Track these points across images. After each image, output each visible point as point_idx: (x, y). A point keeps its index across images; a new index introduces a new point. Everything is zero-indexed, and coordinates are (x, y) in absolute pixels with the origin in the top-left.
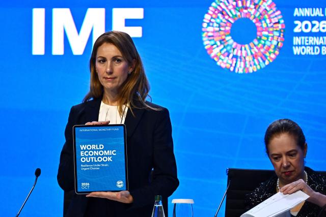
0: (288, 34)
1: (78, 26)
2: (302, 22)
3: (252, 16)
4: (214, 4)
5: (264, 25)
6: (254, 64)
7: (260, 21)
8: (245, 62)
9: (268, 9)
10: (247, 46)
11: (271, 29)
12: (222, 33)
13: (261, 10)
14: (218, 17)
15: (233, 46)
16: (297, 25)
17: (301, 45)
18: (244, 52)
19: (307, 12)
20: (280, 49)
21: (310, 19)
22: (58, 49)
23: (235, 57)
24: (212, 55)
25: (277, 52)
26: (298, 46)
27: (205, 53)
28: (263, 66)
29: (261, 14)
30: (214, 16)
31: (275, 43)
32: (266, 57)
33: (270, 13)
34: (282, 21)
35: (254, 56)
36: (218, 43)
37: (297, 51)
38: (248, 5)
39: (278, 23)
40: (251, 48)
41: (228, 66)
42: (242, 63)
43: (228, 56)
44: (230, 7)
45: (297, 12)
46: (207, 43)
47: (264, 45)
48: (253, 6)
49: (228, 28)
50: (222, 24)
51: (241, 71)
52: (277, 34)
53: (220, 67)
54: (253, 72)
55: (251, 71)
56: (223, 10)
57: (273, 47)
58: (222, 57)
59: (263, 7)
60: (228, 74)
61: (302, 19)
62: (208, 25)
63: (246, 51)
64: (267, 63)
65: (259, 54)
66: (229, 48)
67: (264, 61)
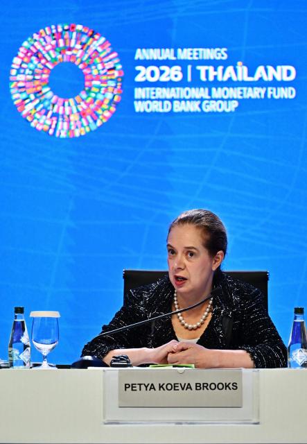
2: (146, 67)
3: (79, 61)
4: (25, 44)
5: (95, 72)
6: (82, 125)
7: (88, 66)
8: (69, 122)
9: (100, 50)
10: (71, 101)
11: (104, 78)
12: (37, 83)
13: (89, 52)
14: (31, 62)
15: (53, 101)
16: (139, 72)
17: (146, 100)
19: (153, 54)
20: (117, 104)
23: (56, 115)
24: (24, 113)
25: (113, 109)
26: (141, 100)
27: (14, 110)
28: (93, 127)
29: (90, 57)
30: (26, 60)
31: (109, 96)
32: (98, 116)
33: (102, 55)
34: (119, 67)
35: (82, 114)
36: (32, 97)
37: (139, 107)
38: (72, 45)
39: (114, 69)
40: (77, 104)
41: (46, 127)
42: (65, 124)
43: (46, 114)
45: (140, 54)
46: (17, 96)
47: (95, 99)
48: (79, 46)
49: (45, 76)
50: (38, 71)
51: (63, 135)
52: (112, 84)
54: (81, 136)
56: (38, 52)
57: (107, 102)
58: (37, 116)
59: (93, 48)
61: (146, 63)
62: (18, 72)
64: (99, 123)
65: (88, 111)
67: (95, 121)
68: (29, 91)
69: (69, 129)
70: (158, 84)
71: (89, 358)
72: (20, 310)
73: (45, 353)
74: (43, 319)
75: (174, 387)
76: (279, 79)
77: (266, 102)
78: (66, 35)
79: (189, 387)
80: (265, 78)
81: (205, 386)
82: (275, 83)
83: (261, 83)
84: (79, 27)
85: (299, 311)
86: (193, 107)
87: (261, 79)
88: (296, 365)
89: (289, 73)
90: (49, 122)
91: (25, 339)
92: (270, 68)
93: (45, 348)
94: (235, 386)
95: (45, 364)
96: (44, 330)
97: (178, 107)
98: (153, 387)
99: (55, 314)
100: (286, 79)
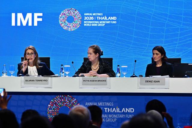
0: (83, 20)
1: (24, 18)
4: (62, 12)
5: (76, 18)
8: (71, 28)
10: (71, 24)
12: (64, 20)
13: (75, 14)
18: (70, 25)
19: (88, 14)
20: (80, 24)
21: (89, 16)
22: (19, 24)
23: (68, 26)
26: (85, 23)
27: (60, 25)
28: (76, 29)
31: (79, 23)
32: (76, 27)
35: (73, 26)
36: (63, 23)
38: (72, 12)
39: (80, 17)
40: (72, 24)
43: (66, 26)
44: (67, 13)
45: (85, 14)
46: (60, 23)
48: (73, 13)
51: (70, 30)
52: (80, 20)
53: (64, 29)
55: (72, 30)
56: (65, 14)
58: (64, 27)
60: (67, 31)
61: (86, 16)
62: (61, 18)
63: (71, 25)
64: (77, 28)
66: (66, 24)
68: (63, 21)
69: (71, 29)
70: (89, 20)
71: (76, 75)
72: (62, 65)
73: (67, 74)
74: (67, 67)
75: (93, 81)
76: (113, 19)
77: (110, 24)
78: (70, 10)
79: (96, 81)
80: (110, 19)
81: (99, 81)
82: (112, 20)
83: (109, 20)
84: (73, 9)
85: (118, 66)
86: (96, 25)
87: (109, 19)
88: (118, 77)
89: (115, 18)
90: (67, 28)
91: (63, 71)
92: (111, 17)
93: (67, 73)
94: (106, 81)
95: (67, 76)
96: (67, 69)
97: (93, 25)
98: (89, 81)
99: (69, 66)
100: (114, 19)
